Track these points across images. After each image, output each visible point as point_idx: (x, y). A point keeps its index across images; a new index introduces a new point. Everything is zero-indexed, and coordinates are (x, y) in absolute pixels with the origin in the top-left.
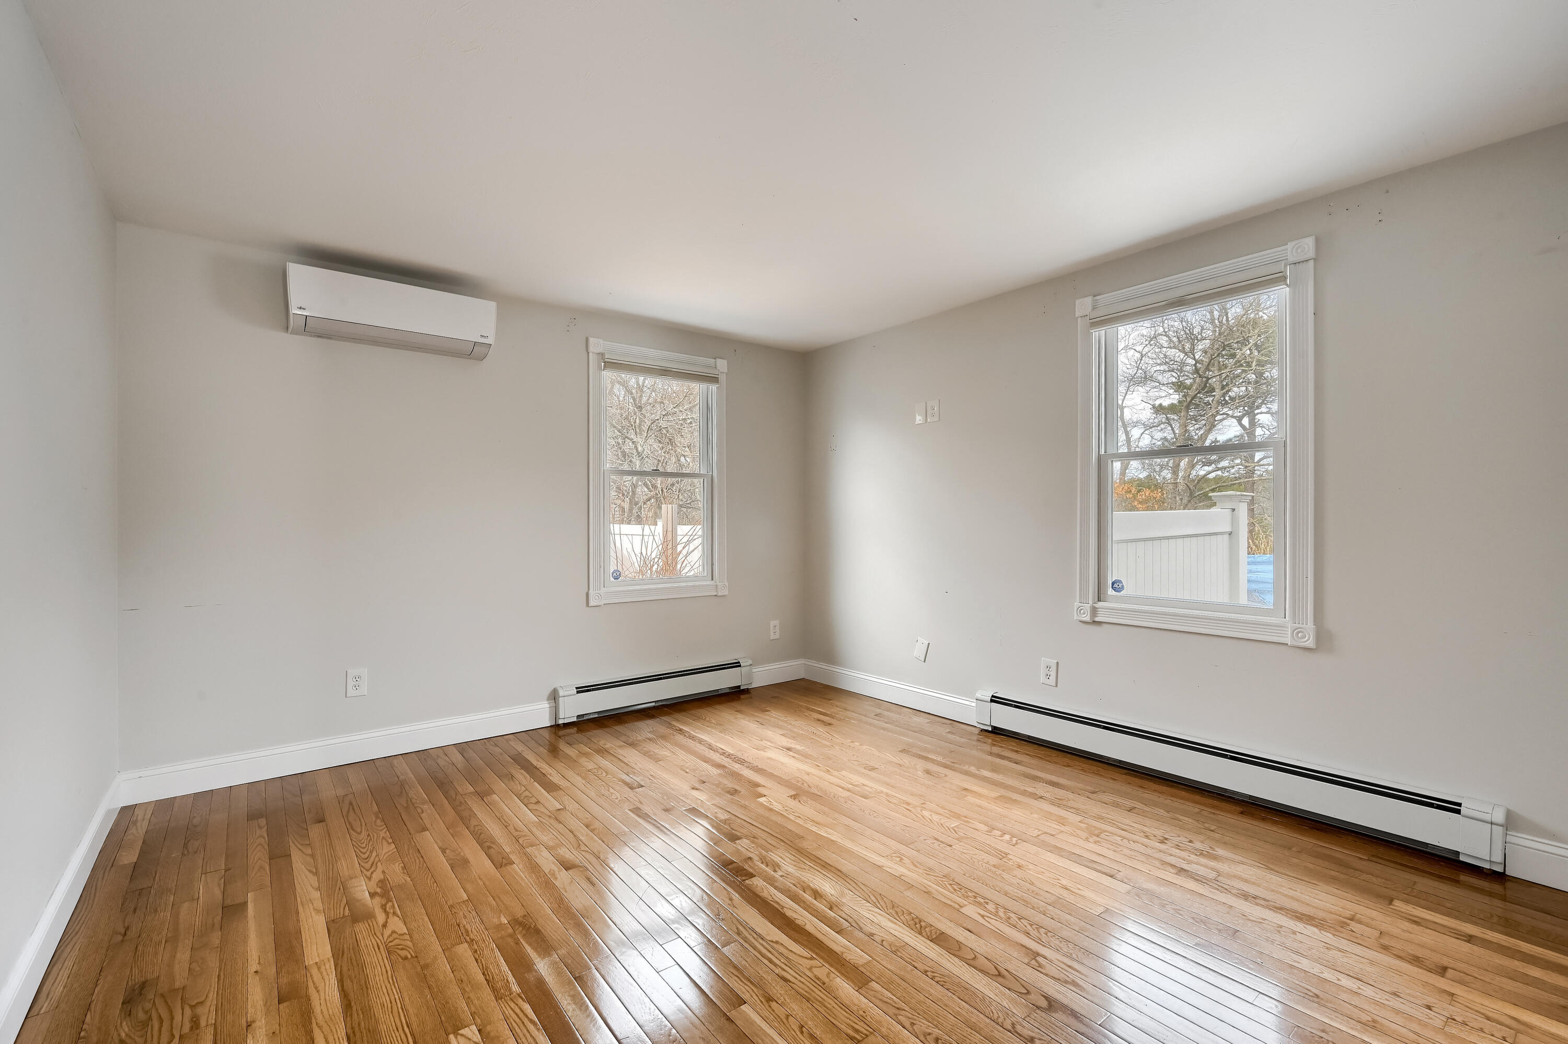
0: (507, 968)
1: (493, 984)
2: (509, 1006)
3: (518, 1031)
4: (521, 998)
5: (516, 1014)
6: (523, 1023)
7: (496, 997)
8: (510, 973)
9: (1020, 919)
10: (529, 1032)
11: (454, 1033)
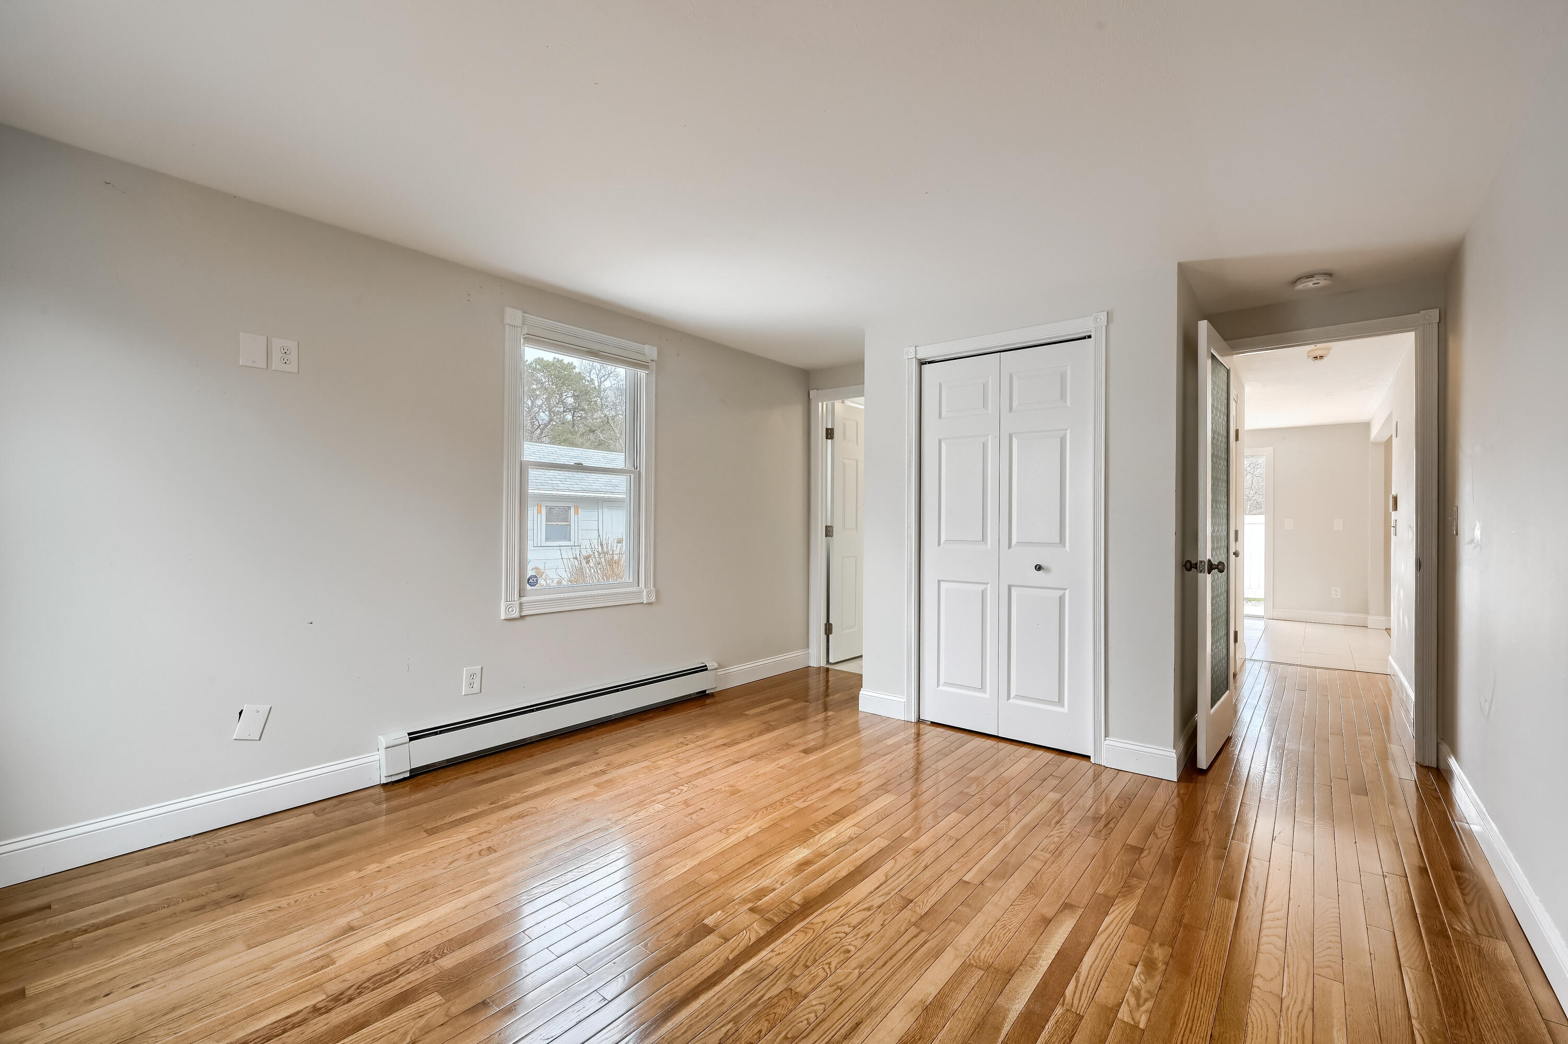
0: (1043, 1033)
1: (1070, 1032)
2: (1079, 1004)
3: (1092, 985)
4: (1064, 1001)
5: (1081, 994)
6: (1084, 985)
7: (1080, 1020)
8: (1047, 1027)
9: (802, 791)
10: (1087, 977)
11: (1138, 1027)
